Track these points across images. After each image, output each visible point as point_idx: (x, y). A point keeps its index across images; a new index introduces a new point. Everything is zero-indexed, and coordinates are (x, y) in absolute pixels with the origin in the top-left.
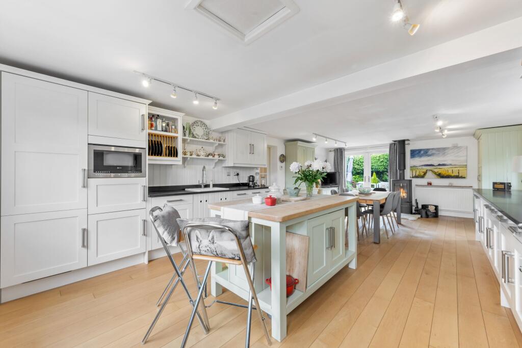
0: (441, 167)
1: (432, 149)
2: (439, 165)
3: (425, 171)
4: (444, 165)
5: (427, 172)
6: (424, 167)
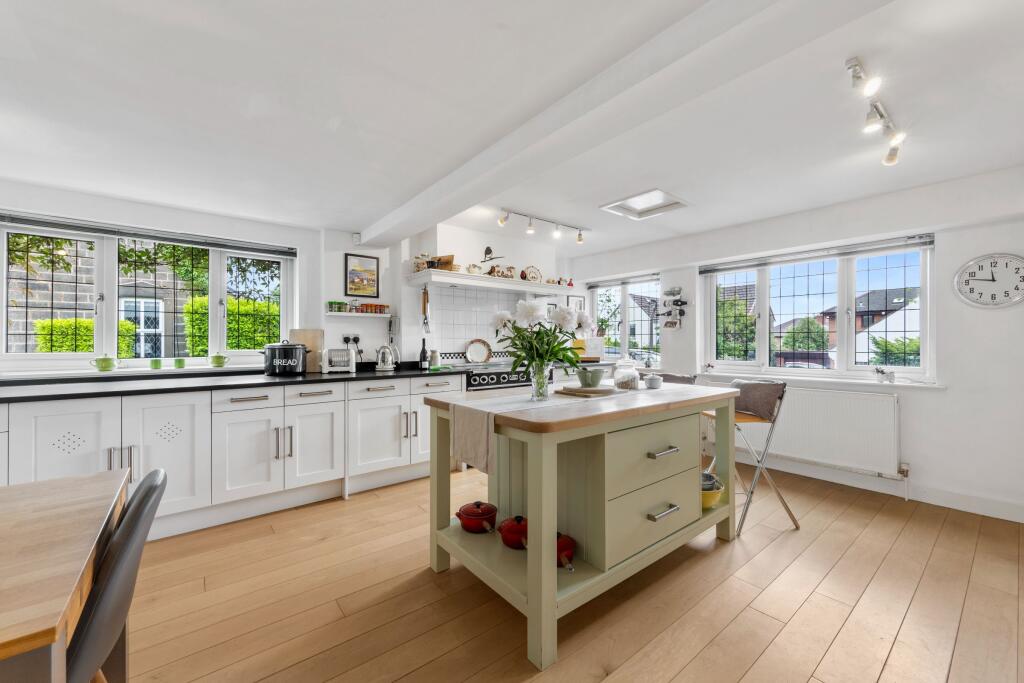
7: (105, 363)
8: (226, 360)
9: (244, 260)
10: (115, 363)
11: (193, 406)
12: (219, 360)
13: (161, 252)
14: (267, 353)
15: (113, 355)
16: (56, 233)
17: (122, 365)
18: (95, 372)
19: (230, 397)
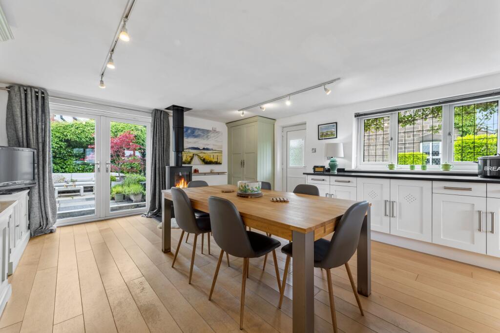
0: (205, 151)
1: (199, 129)
2: (204, 149)
3: (191, 155)
4: (207, 149)
5: (193, 157)
6: (190, 150)
7: (391, 166)
8: (451, 167)
9: (469, 106)
10: (395, 166)
11: (422, 188)
12: (446, 166)
13: (418, 114)
14: (480, 163)
15: (395, 163)
16: (378, 116)
17: (398, 168)
18: (387, 170)
19: (444, 186)
